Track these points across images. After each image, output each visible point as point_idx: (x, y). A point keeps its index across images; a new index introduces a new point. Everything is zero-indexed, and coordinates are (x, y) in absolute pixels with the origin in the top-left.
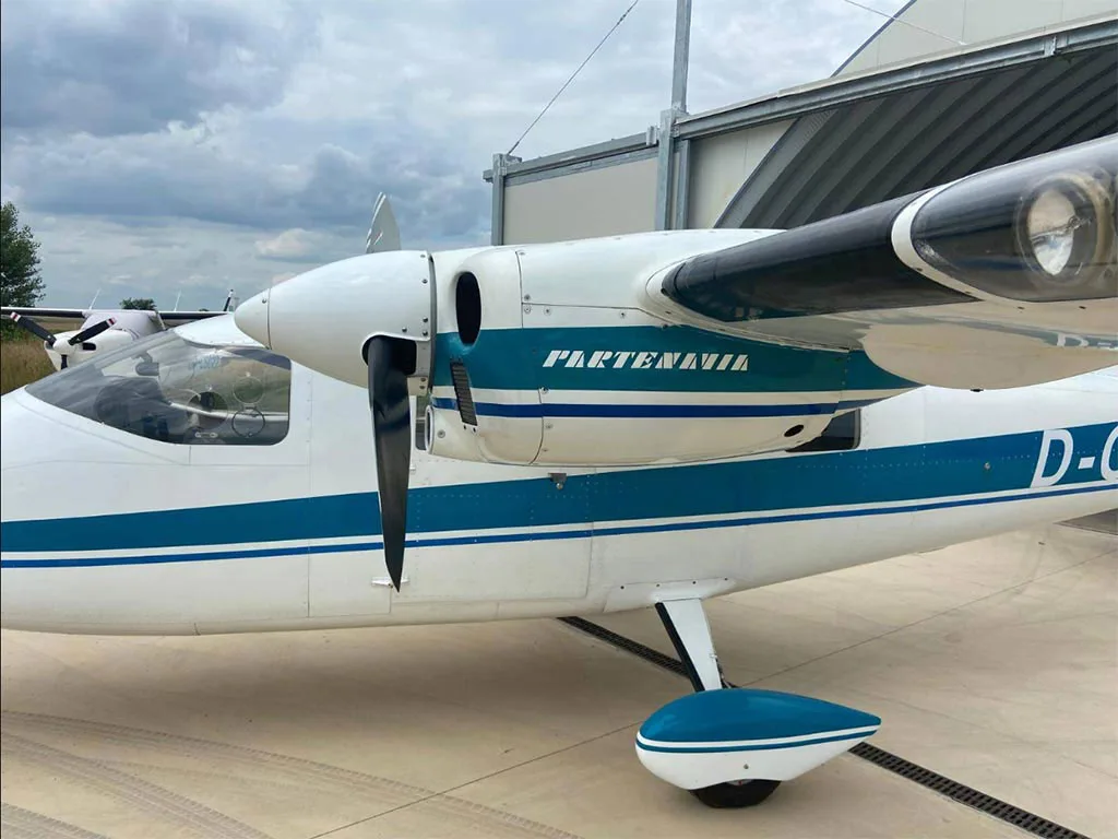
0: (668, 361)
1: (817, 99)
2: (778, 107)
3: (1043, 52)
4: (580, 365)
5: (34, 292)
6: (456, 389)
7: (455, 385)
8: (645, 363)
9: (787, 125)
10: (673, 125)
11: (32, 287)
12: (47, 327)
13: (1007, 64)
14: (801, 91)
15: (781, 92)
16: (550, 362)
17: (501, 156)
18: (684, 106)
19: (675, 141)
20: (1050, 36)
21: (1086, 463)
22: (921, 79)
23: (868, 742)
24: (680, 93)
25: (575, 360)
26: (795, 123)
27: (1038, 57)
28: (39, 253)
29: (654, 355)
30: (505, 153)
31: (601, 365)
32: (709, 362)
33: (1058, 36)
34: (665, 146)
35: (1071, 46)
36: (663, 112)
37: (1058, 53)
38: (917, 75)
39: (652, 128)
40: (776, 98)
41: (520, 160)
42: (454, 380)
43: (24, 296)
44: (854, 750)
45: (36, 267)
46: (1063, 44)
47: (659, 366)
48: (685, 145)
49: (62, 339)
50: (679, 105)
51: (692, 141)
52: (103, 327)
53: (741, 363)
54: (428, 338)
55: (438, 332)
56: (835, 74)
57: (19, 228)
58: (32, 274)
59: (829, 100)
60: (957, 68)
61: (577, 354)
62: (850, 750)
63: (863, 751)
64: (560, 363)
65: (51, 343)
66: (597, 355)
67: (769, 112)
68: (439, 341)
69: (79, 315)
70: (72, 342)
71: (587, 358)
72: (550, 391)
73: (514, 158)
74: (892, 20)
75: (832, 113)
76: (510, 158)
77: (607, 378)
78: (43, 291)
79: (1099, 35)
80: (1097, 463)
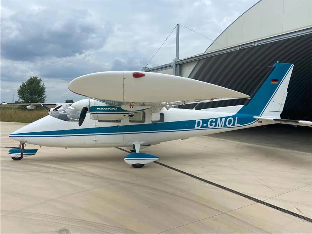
0: (109, 109)
2: (194, 59)
3: (238, 49)
5: (45, 99)
8: (106, 109)
9: (197, 61)
10: (176, 62)
11: (44, 98)
12: (48, 107)
14: (198, 55)
16: (97, 109)
17: (144, 68)
18: (178, 57)
19: (176, 65)
20: (238, 46)
21: (205, 125)
24: (177, 55)
25: (100, 109)
28: (46, 90)
30: (145, 67)
32: (113, 109)
33: (240, 46)
34: (174, 66)
35: (243, 48)
36: (174, 59)
37: (240, 49)
39: (172, 62)
40: (194, 57)
41: (148, 68)
43: (42, 100)
45: (45, 93)
46: (241, 47)
48: (178, 66)
49: (52, 110)
50: (177, 57)
51: (180, 65)
52: (60, 107)
53: (116, 109)
56: (205, 52)
57: (42, 84)
58: (44, 95)
64: (98, 109)
65: (49, 111)
66: (102, 108)
69: (55, 104)
70: (54, 110)
72: (97, 112)
73: (147, 68)
75: (206, 59)
76: (146, 68)
77: (103, 111)
78: (47, 99)
79: (246, 46)
80: (207, 125)
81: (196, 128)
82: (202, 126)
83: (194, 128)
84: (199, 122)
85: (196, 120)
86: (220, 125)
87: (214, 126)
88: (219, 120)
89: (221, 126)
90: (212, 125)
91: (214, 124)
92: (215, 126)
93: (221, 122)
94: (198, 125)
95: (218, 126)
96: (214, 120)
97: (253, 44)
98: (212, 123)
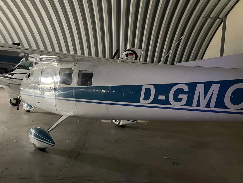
80: (167, 98)
81: (142, 102)
82: (156, 101)
83: (139, 102)
84: (148, 91)
85: (141, 86)
86: (204, 102)
87: (184, 101)
88: (200, 88)
89: (208, 105)
90: (181, 100)
91: (184, 97)
92: (189, 103)
93: (206, 93)
94: (146, 98)
95: (198, 105)
96: (186, 88)
98: (180, 96)
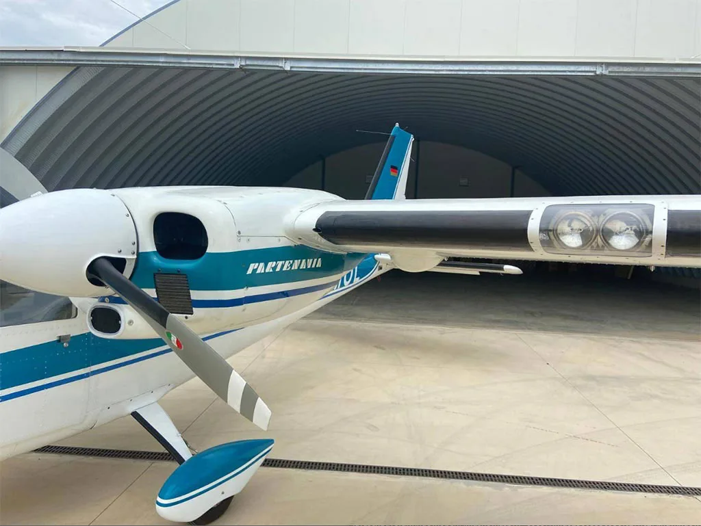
0: (296, 265)
1: (94, 58)
2: (63, 57)
3: (233, 65)
4: (263, 271)
6: (157, 291)
7: (156, 288)
8: (288, 267)
9: (70, 70)
13: (214, 66)
14: (82, 50)
15: (65, 47)
16: (249, 272)
20: (237, 57)
22: (163, 62)
23: (268, 458)
25: (260, 268)
26: (75, 70)
27: (230, 67)
29: (291, 261)
31: (271, 271)
32: (310, 263)
33: (241, 58)
35: (247, 65)
37: (241, 68)
38: (162, 59)
40: (62, 51)
42: (155, 284)
44: (263, 465)
46: (243, 63)
47: (293, 268)
53: (319, 263)
54: (135, 257)
55: (140, 251)
56: (101, 46)
59: (102, 61)
60: (185, 61)
61: (262, 265)
62: (261, 466)
63: (269, 463)
64: (255, 270)
66: (270, 264)
67: (56, 58)
68: (141, 257)
71: (266, 266)
72: (249, 288)
74: (140, 21)
75: (101, 69)
79: (260, 63)
97: (281, 64)
